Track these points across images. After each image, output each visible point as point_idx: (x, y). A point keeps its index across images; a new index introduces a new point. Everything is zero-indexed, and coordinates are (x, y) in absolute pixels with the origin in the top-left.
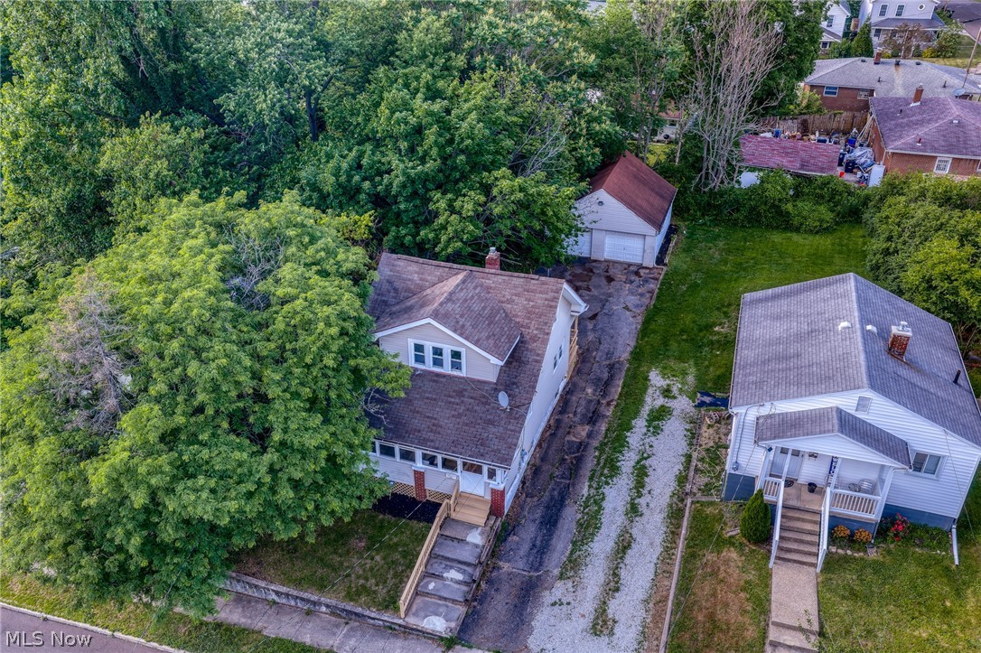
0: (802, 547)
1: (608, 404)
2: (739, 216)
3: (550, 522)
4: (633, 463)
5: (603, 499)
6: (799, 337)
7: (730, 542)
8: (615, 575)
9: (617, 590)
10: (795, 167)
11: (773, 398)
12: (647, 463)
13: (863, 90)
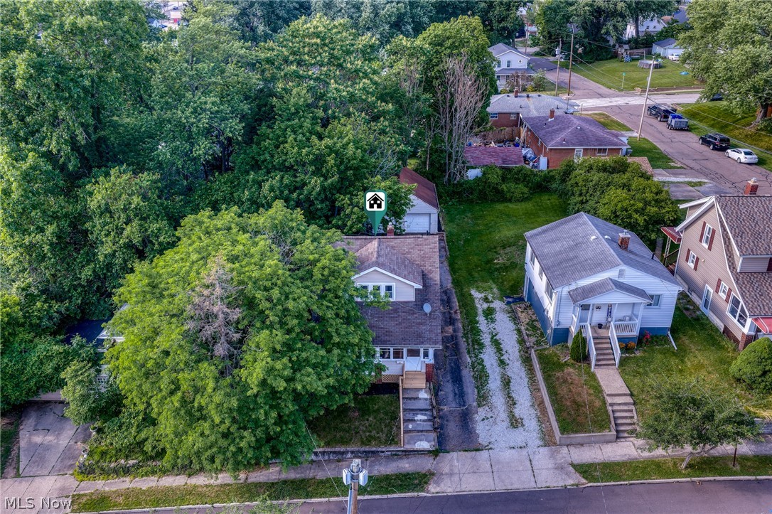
0: (605, 357)
1: (456, 312)
2: (474, 197)
3: (457, 379)
4: (489, 340)
5: (483, 361)
6: (571, 248)
7: (566, 364)
8: (510, 397)
9: (515, 404)
10: (499, 163)
11: (575, 279)
12: (497, 337)
13: (512, 114)
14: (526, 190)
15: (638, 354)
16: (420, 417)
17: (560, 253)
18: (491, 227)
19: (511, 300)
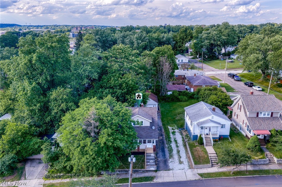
0: (209, 143)
1: (163, 133)
2: (170, 100)
3: (163, 151)
4: (173, 140)
5: (171, 146)
6: (198, 111)
7: (197, 146)
8: (179, 156)
9: (181, 157)
10: (178, 90)
11: (198, 119)
12: (176, 139)
13: (183, 75)
14: (187, 98)
15: (219, 143)
16: (151, 161)
17: (195, 112)
18: (175, 109)
19: (181, 129)
